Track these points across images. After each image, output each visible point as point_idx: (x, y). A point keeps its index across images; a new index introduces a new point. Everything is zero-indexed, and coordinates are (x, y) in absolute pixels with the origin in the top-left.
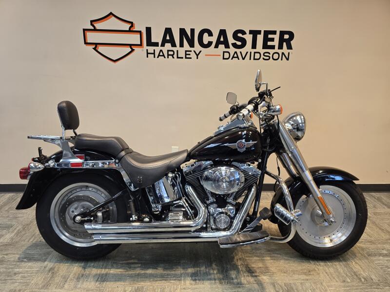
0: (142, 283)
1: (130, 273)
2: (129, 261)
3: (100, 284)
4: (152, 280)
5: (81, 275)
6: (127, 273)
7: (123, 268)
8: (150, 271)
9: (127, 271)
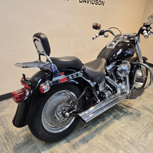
0: (103, 132)
1: (92, 131)
2: (84, 126)
3: (88, 144)
4: (104, 128)
5: (73, 146)
6: (91, 132)
7: (86, 131)
8: (98, 126)
9: (90, 131)
